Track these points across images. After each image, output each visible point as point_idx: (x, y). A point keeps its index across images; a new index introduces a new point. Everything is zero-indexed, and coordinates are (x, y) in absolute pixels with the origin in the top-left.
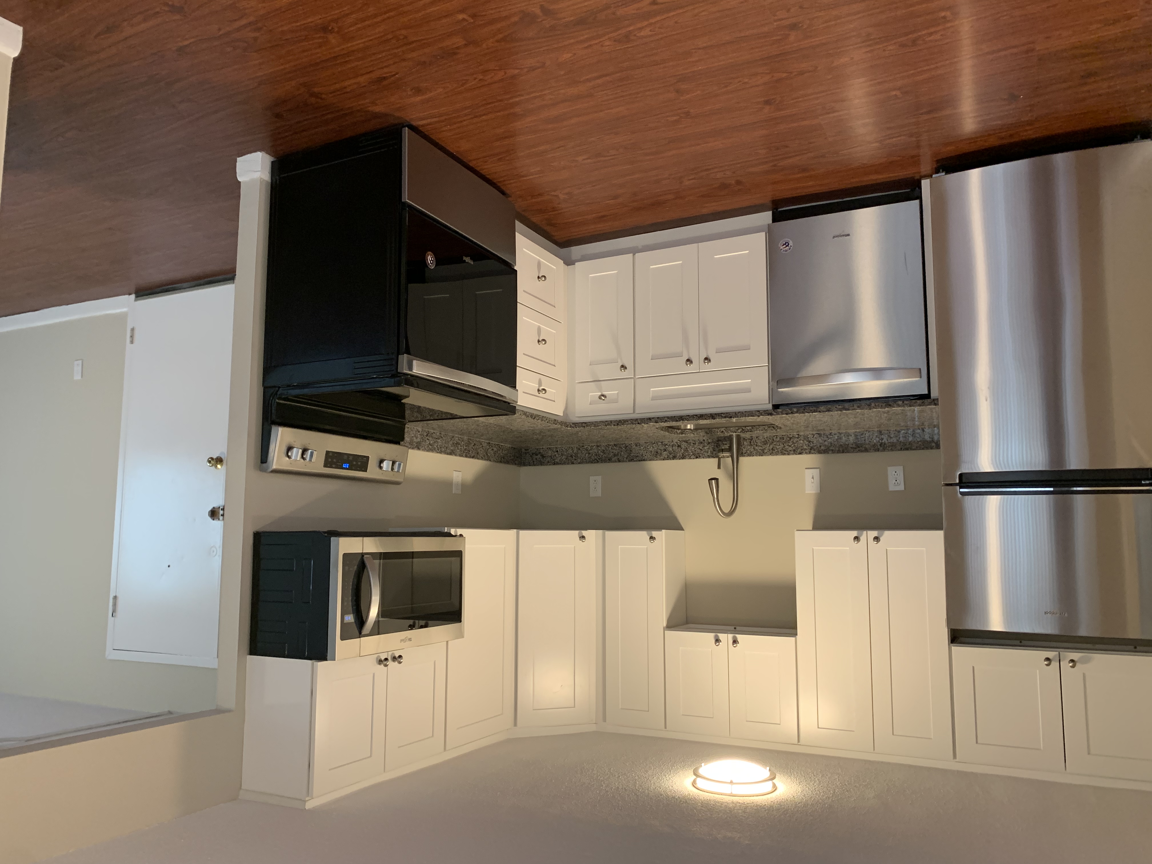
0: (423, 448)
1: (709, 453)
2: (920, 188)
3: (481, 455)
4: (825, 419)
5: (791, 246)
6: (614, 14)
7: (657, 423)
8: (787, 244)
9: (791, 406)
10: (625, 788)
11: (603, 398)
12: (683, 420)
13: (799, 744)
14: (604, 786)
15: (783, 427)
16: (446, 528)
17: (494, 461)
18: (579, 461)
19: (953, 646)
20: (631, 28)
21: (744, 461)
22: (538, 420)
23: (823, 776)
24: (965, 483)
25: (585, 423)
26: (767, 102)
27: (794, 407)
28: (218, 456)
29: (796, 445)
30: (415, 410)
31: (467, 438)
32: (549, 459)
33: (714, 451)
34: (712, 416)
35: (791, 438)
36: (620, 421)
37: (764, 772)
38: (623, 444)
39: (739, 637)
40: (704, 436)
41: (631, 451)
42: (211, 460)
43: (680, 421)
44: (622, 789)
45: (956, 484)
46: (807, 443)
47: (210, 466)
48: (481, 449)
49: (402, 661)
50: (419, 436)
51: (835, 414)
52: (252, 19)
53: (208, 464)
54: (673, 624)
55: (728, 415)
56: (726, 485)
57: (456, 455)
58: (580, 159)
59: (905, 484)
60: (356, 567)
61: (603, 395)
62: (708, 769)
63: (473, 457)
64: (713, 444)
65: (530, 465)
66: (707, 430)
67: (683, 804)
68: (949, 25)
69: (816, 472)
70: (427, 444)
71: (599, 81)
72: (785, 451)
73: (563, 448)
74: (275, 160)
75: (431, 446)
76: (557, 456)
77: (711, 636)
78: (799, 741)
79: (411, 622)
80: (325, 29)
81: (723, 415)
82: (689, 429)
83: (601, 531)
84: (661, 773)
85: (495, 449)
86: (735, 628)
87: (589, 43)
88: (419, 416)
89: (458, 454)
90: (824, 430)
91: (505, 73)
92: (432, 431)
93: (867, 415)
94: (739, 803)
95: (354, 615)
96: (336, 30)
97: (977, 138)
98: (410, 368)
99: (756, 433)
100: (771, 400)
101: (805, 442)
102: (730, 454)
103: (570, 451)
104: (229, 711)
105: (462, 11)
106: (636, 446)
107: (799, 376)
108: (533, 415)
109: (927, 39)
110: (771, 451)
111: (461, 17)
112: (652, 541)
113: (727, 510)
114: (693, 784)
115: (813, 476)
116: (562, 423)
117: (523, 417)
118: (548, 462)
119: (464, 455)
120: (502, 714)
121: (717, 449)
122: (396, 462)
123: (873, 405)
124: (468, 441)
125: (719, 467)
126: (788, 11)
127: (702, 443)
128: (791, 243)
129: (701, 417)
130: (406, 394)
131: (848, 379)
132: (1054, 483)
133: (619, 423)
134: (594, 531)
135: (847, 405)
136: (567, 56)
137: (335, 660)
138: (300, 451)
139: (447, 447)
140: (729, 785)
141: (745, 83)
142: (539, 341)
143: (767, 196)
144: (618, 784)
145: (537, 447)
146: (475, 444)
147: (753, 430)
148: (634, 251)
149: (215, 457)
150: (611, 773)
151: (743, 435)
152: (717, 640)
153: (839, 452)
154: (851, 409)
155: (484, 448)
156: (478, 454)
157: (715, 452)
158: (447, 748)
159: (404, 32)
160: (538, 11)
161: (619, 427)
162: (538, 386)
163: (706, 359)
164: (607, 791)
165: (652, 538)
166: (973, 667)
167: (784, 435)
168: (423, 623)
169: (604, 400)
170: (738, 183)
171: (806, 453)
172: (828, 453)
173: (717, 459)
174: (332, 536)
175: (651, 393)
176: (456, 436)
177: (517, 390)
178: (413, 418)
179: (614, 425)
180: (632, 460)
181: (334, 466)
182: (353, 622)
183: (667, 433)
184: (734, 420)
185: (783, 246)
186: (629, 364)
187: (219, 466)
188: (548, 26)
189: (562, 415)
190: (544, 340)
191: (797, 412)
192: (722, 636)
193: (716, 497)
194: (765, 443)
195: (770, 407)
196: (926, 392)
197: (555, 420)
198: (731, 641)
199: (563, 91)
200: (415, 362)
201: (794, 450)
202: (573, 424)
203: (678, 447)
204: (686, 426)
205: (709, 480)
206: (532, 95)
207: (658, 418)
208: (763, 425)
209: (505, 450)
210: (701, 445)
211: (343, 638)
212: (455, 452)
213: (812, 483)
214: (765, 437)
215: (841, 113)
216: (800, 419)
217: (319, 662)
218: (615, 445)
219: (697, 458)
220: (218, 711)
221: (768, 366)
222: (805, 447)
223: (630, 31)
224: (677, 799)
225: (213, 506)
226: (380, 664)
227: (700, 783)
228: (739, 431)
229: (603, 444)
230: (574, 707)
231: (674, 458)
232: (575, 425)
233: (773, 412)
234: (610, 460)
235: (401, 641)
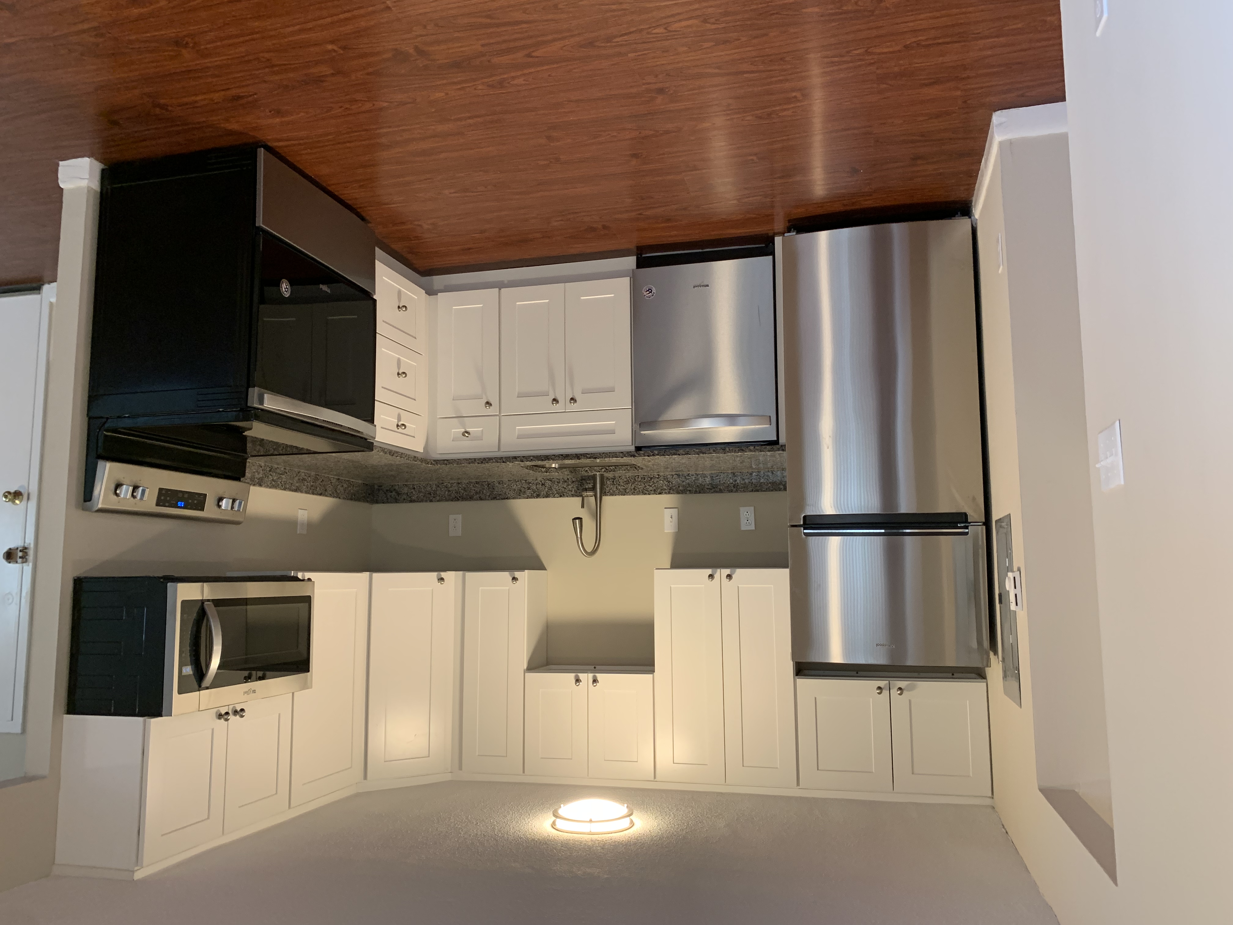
0: (266, 484)
1: (573, 493)
2: (774, 244)
3: (330, 493)
4: (684, 461)
5: (654, 293)
6: (489, 61)
7: (523, 461)
8: (650, 291)
9: (653, 448)
10: (484, 834)
11: (467, 435)
12: (549, 459)
13: (655, 780)
14: (462, 833)
15: (644, 467)
16: (292, 572)
17: (344, 498)
18: (438, 498)
19: (798, 678)
20: (505, 76)
21: (606, 499)
22: (397, 457)
23: (677, 810)
24: (808, 524)
25: (447, 460)
26: (635, 156)
27: (656, 450)
28: (16, 489)
29: (656, 485)
30: (257, 443)
31: (315, 473)
32: (405, 497)
33: (578, 489)
34: (578, 456)
35: (651, 478)
36: (484, 459)
37: (621, 809)
38: (485, 482)
39: (599, 676)
40: (568, 475)
41: (494, 489)
42: (7, 494)
43: (545, 460)
44: (481, 835)
45: (800, 526)
46: (666, 483)
47: (6, 502)
48: (330, 485)
49: (244, 714)
50: (261, 471)
51: (694, 457)
52: (95, 24)
53: (4, 499)
54: (533, 667)
55: (594, 456)
56: (589, 524)
57: (301, 492)
58: (446, 192)
59: (755, 525)
60: (195, 615)
61: (467, 432)
62: (567, 809)
63: (321, 494)
64: (577, 483)
65: (383, 503)
66: (571, 469)
67: (543, 845)
68: (799, 104)
69: (674, 512)
70: (270, 479)
71: (471, 121)
72: (646, 491)
73: (421, 485)
74: (106, 167)
75: (274, 482)
76: (414, 493)
77: (571, 676)
78: (655, 778)
79: (246, 673)
80: (178, 43)
81: (588, 456)
82: (553, 468)
83: (461, 573)
84: (520, 818)
85: (345, 486)
86: (595, 668)
87: (462, 86)
88: (262, 449)
89: (304, 491)
90: (682, 471)
91: (374, 105)
92: (276, 466)
93: (722, 459)
94: (598, 841)
95: (193, 666)
96: (191, 45)
97: (824, 203)
98: (261, 402)
99: (619, 473)
100: (634, 443)
101: (665, 482)
102: (594, 494)
103: (429, 489)
104: (43, 777)
105: (332, 42)
106: (499, 483)
107: (660, 419)
108: (392, 451)
109: (780, 114)
110: (633, 490)
111: (330, 47)
112: (515, 582)
113: (589, 549)
114: (552, 826)
115: (672, 516)
116: (423, 460)
117: (382, 453)
118: (404, 499)
119: (311, 492)
120: (351, 767)
121: (581, 488)
122: (237, 500)
123: (727, 449)
124: (316, 477)
125: (583, 506)
126: (656, 76)
127: (566, 481)
128: (654, 290)
129: (567, 456)
130: (250, 427)
131: (705, 424)
132: (885, 525)
133: (484, 462)
134: (454, 572)
135: (704, 449)
136: (440, 95)
137: (171, 716)
138: (131, 489)
139: (291, 484)
140: (589, 824)
141: (615, 136)
142: (398, 374)
143: (632, 242)
144: (476, 831)
145: (392, 484)
146: (323, 480)
147: (616, 470)
148: (500, 285)
149: (12, 491)
150: (468, 820)
151: (606, 475)
152: (578, 680)
153: (696, 492)
154: (707, 452)
155: (333, 484)
156: (326, 490)
157: (578, 491)
158: (292, 806)
159: (267, 55)
160: (411, 51)
161: (483, 465)
162: (397, 421)
163: (572, 399)
164: (466, 838)
165: (514, 579)
166: (815, 698)
167: (646, 475)
168: (260, 674)
169: (467, 437)
170: (605, 227)
171: (666, 493)
172: (686, 493)
173: (581, 498)
174: (169, 582)
175: (517, 432)
176: (302, 471)
177: (375, 426)
178: (255, 452)
179: (479, 463)
180: (495, 498)
181: (167, 504)
182: (190, 675)
183: (531, 472)
184: (598, 460)
185: (646, 292)
186: (494, 401)
187: (17, 502)
188: (421, 66)
189: (422, 452)
190: (404, 373)
191: (658, 455)
192: (582, 676)
193: (579, 536)
194: (627, 482)
195: (632, 448)
196: (775, 439)
197: (415, 457)
198: (591, 681)
199: (433, 127)
200: (266, 396)
201: (655, 490)
202: (434, 461)
203: (542, 485)
204: (551, 464)
205: (573, 519)
206: (401, 128)
207: (523, 457)
208: (626, 466)
209: (356, 487)
210: (565, 483)
211: (180, 692)
212: (300, 488)
213: (671, 522)
214: (628, 477)
215: (704, 171)
216: (661, 460)
217: (152, 718)
218: (477, 483)
219: (561, 496)
220: (28, 779)
221: (632, 408)
222: (665, 487)
223: (504, 78)
224: (536, 841)
225: (9, 547)
226: (219, 718)
227: (560, 824)
228: (603, 470)
229: (464, 481)
230: (429, 757)
231: (538, 496)
232: (437, 462)
233: (636, 454)
234: (471, 498)
235: (245, 693)
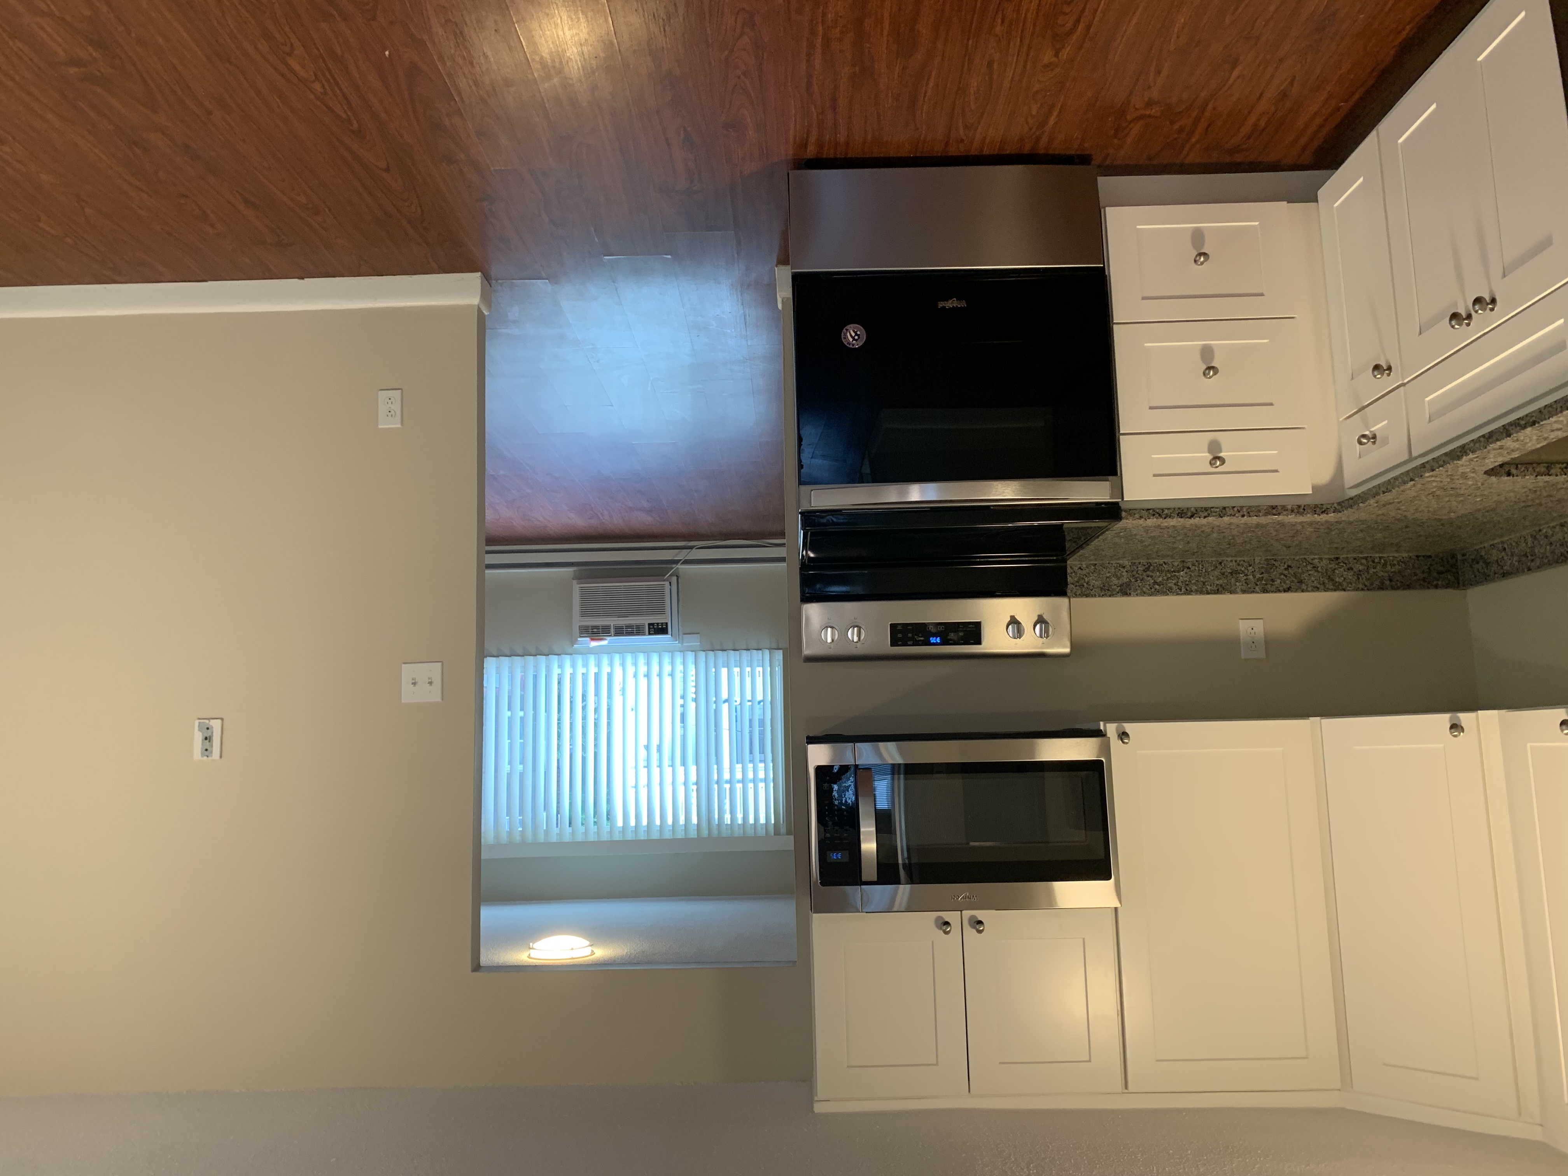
3: (1315, 584)
18: (1538, 562)
22: (1212, 517)
31: (1264, 558)
32: (1496, 567)
48: (1311, 573)
49: (981, 929)
57: (1234, 593)
70: (1149, 584)
73: (1512, 541)
75: (1160, 585)
76: (1505, 559)
85: (1358, 567)
98: (810, 502)
103: (1523, 544)
108: (1186, 511)
118: (1496, 574)
119: (1259, 590)
124: (1268, 564)
139: (1205, 583)
145: (1477, 547)
155: (1319, 569)
156: (1302, 582)
158: (1132, 1089)
169: (1373, 443)
175: (1427, 407)
176: (1232, 559)
181: (910, 643)
189: (1311, 492)
200: (813, 493)
202: (1339, 504)
209: (1392, 565)
211: (824, 883)
212: (1230, 587)
226: (940, 929)
232: (1342, 505)
